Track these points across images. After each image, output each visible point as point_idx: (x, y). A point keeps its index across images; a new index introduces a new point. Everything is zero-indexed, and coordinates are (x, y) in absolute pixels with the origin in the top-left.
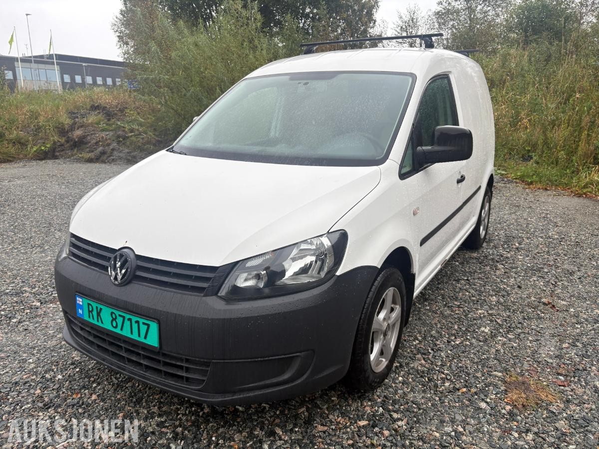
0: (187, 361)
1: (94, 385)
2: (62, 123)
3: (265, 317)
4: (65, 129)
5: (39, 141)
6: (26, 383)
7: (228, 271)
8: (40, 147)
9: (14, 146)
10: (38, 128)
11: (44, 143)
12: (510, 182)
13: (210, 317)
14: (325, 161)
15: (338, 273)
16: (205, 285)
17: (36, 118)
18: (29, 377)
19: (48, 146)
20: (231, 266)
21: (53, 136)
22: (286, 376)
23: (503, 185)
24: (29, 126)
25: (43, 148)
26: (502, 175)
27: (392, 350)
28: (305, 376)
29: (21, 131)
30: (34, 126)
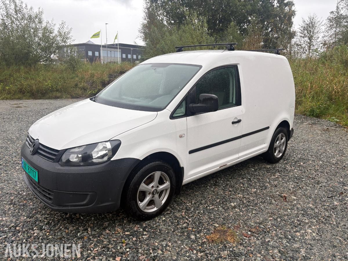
0: (48, 190)
1: (35, 199)
2: (104, 80)
3: (73, 174)
4: (105, 83)
5: (93, 89)
6: (11, 194)
7: (63, 152)
8: (92, 91)
9: (81, 90)
10: (93, 82)
11: (94, 90)
12: (340, 127)
13: (52, 171)
14: (140, 108)
15: (112, 159)
16: (54, 157)
17: (93, 77)
18: (13, 192)
19: (96, 91)
20: (64, 151)
21: (99, 86)
22: (85, 202)
23: (335, 128)
24: (89, 81)
25: (94, 92)
26: (337, 122)
27: (162, 204)
28: (93, 204)
29: (86, 83)
30: (92, 81)
